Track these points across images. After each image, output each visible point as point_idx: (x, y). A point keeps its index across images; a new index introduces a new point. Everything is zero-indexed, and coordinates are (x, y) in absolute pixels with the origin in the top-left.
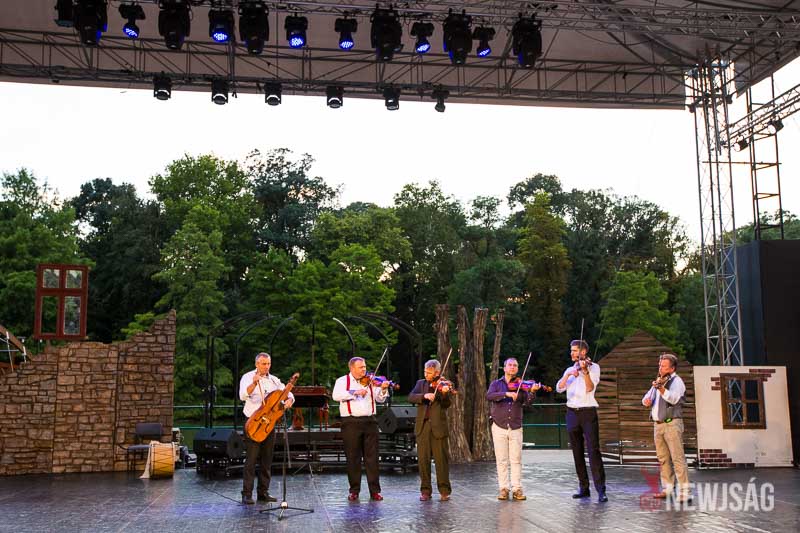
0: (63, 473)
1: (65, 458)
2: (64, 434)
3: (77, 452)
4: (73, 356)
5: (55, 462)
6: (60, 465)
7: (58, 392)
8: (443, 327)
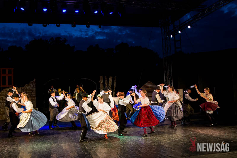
8: (102, 81)
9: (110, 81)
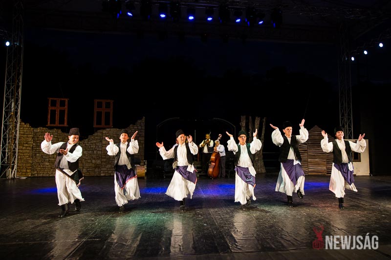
0: (105, 176)
1: (105, 170)
2: (105, 162)
3: (110, 168)
4: (108, 133)
5: (102, 172)
6: (103, 173)
7: (102, 147)
8: (243, 124)
9: (256, 124)
